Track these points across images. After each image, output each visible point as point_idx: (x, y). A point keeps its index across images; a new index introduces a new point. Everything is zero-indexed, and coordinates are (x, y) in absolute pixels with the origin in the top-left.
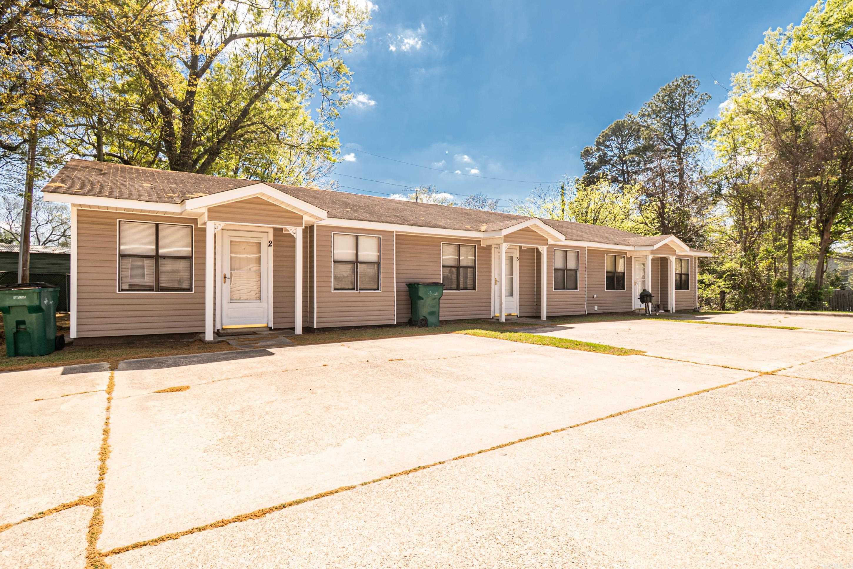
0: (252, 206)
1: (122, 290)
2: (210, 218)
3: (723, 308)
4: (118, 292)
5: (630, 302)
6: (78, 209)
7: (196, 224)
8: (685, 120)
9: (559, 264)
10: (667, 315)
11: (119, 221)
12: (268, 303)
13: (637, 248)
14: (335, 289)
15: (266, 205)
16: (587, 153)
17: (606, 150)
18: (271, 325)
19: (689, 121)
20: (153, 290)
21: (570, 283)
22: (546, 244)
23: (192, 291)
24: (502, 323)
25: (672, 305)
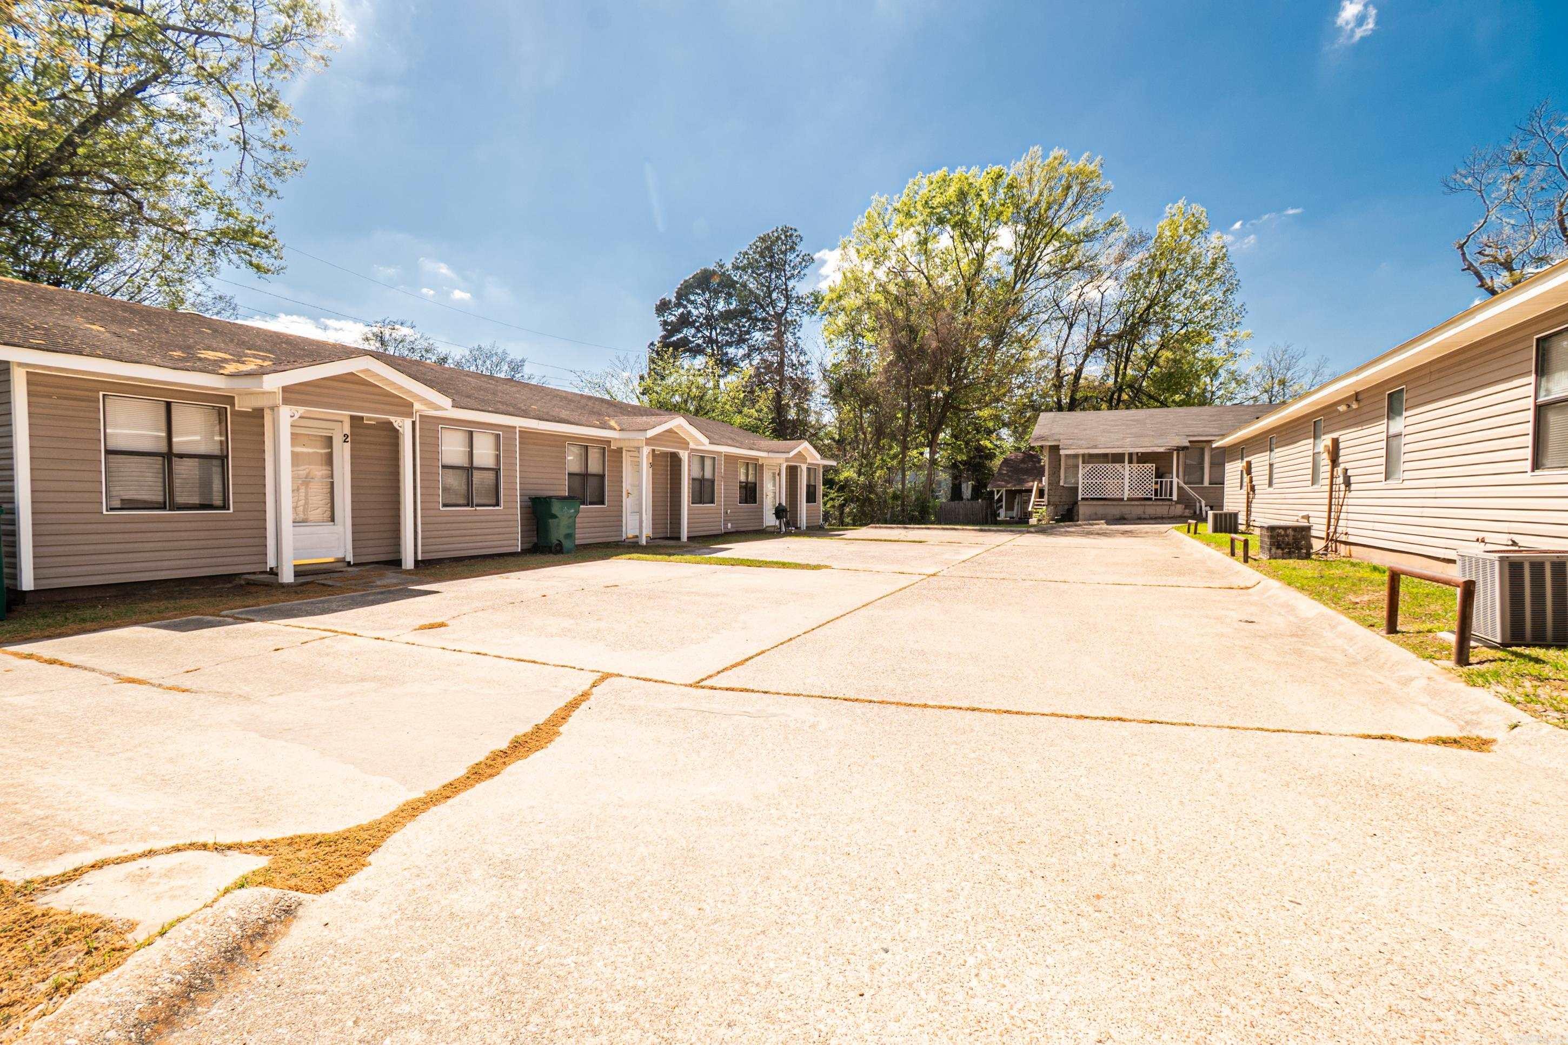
0: (347, 385)
1: (112, 509)
2: (286, 401)
3: (842, 523)
4: (105, 512)
5: (761, 518)
6: (27, 372)
7: (233, 405)
8: (786, 284)
9: (696, 474)
10: (799, 533)
11: (104, 395)
12: (344, 525)
13: (771, 455)
14: (445, 505)
15: (367, 385)
16: (663, 307)
17: (690, 307)
18: (350, 558)
19: (791, 284)
20: (164, 508)
21: (706, 497)
22: (687, 449)
23: (228, 509)
24: (642, 546)
25: (803, 521)
